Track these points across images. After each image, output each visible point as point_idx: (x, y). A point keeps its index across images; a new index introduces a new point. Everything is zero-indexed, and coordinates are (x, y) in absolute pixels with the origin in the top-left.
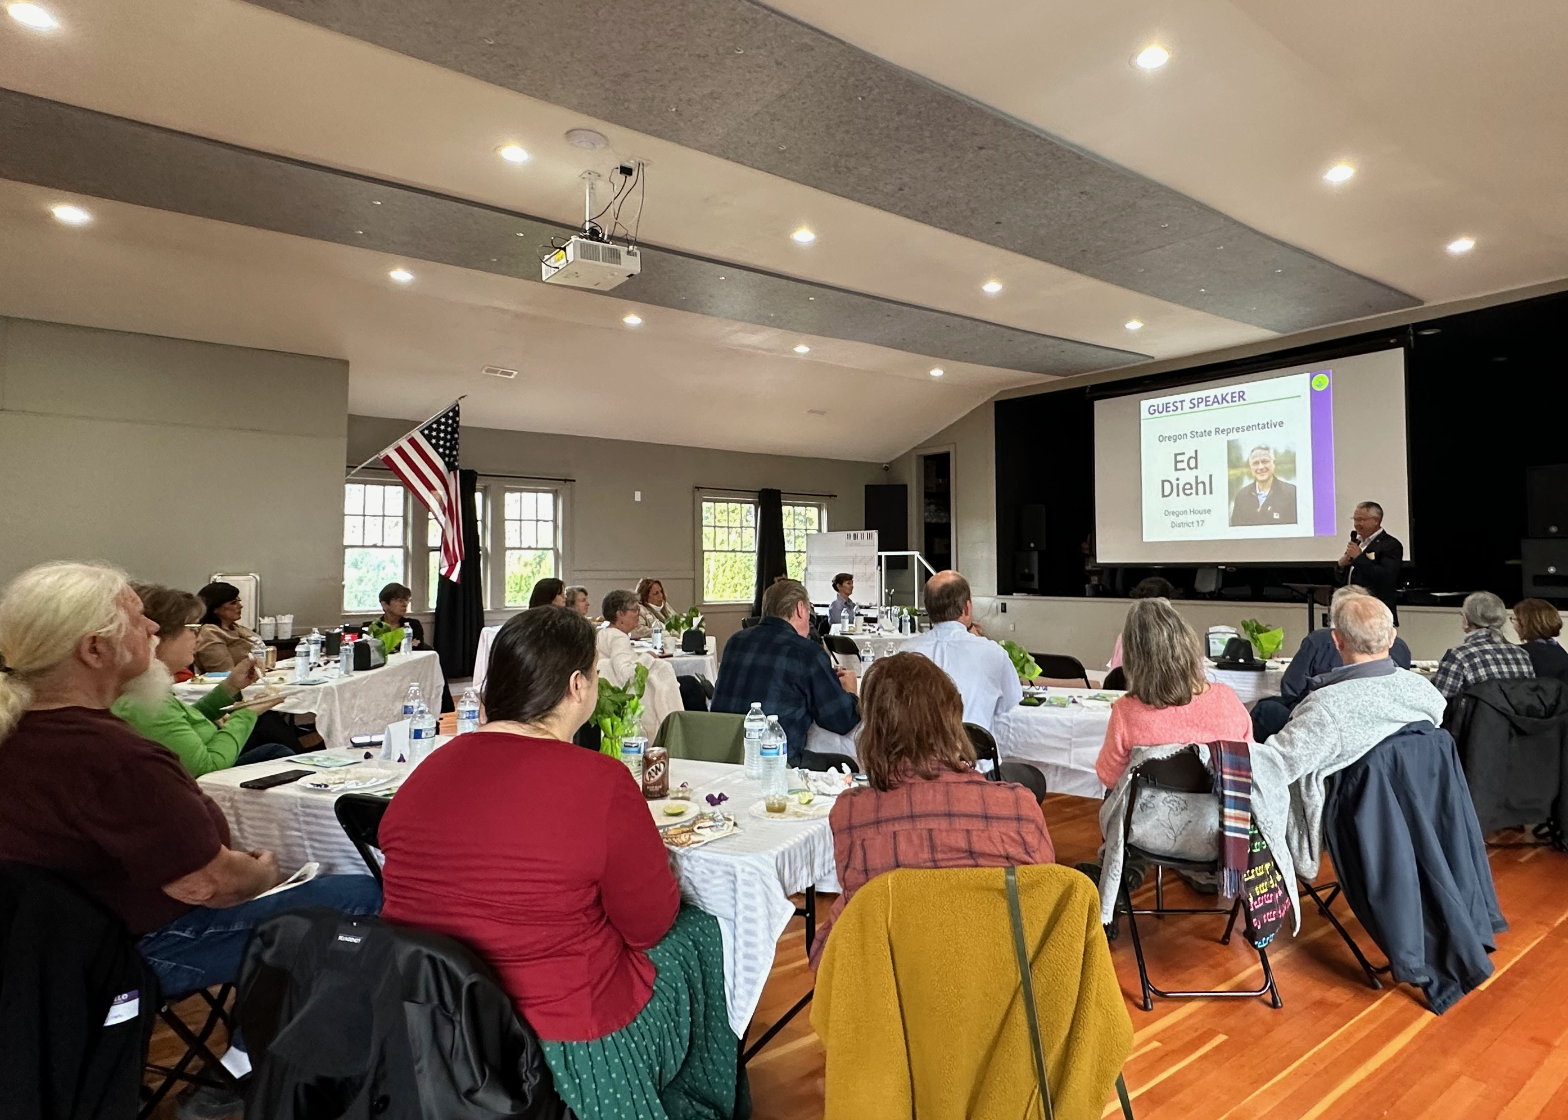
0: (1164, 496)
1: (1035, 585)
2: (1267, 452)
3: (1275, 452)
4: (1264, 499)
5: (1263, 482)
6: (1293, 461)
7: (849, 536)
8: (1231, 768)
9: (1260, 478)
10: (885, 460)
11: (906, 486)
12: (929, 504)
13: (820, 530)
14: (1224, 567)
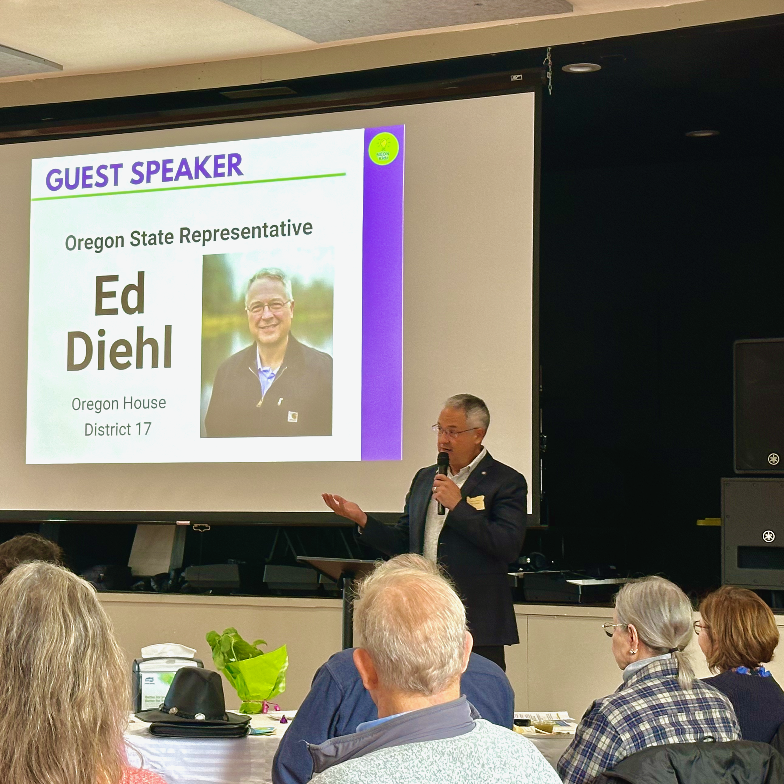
0: (71, 367)
2: (279, 284)
3: (296, 286)
4: (271, 382)
5: (271, 346)
6: (329, 306)
9: (264, 338)
14: (189, 522)
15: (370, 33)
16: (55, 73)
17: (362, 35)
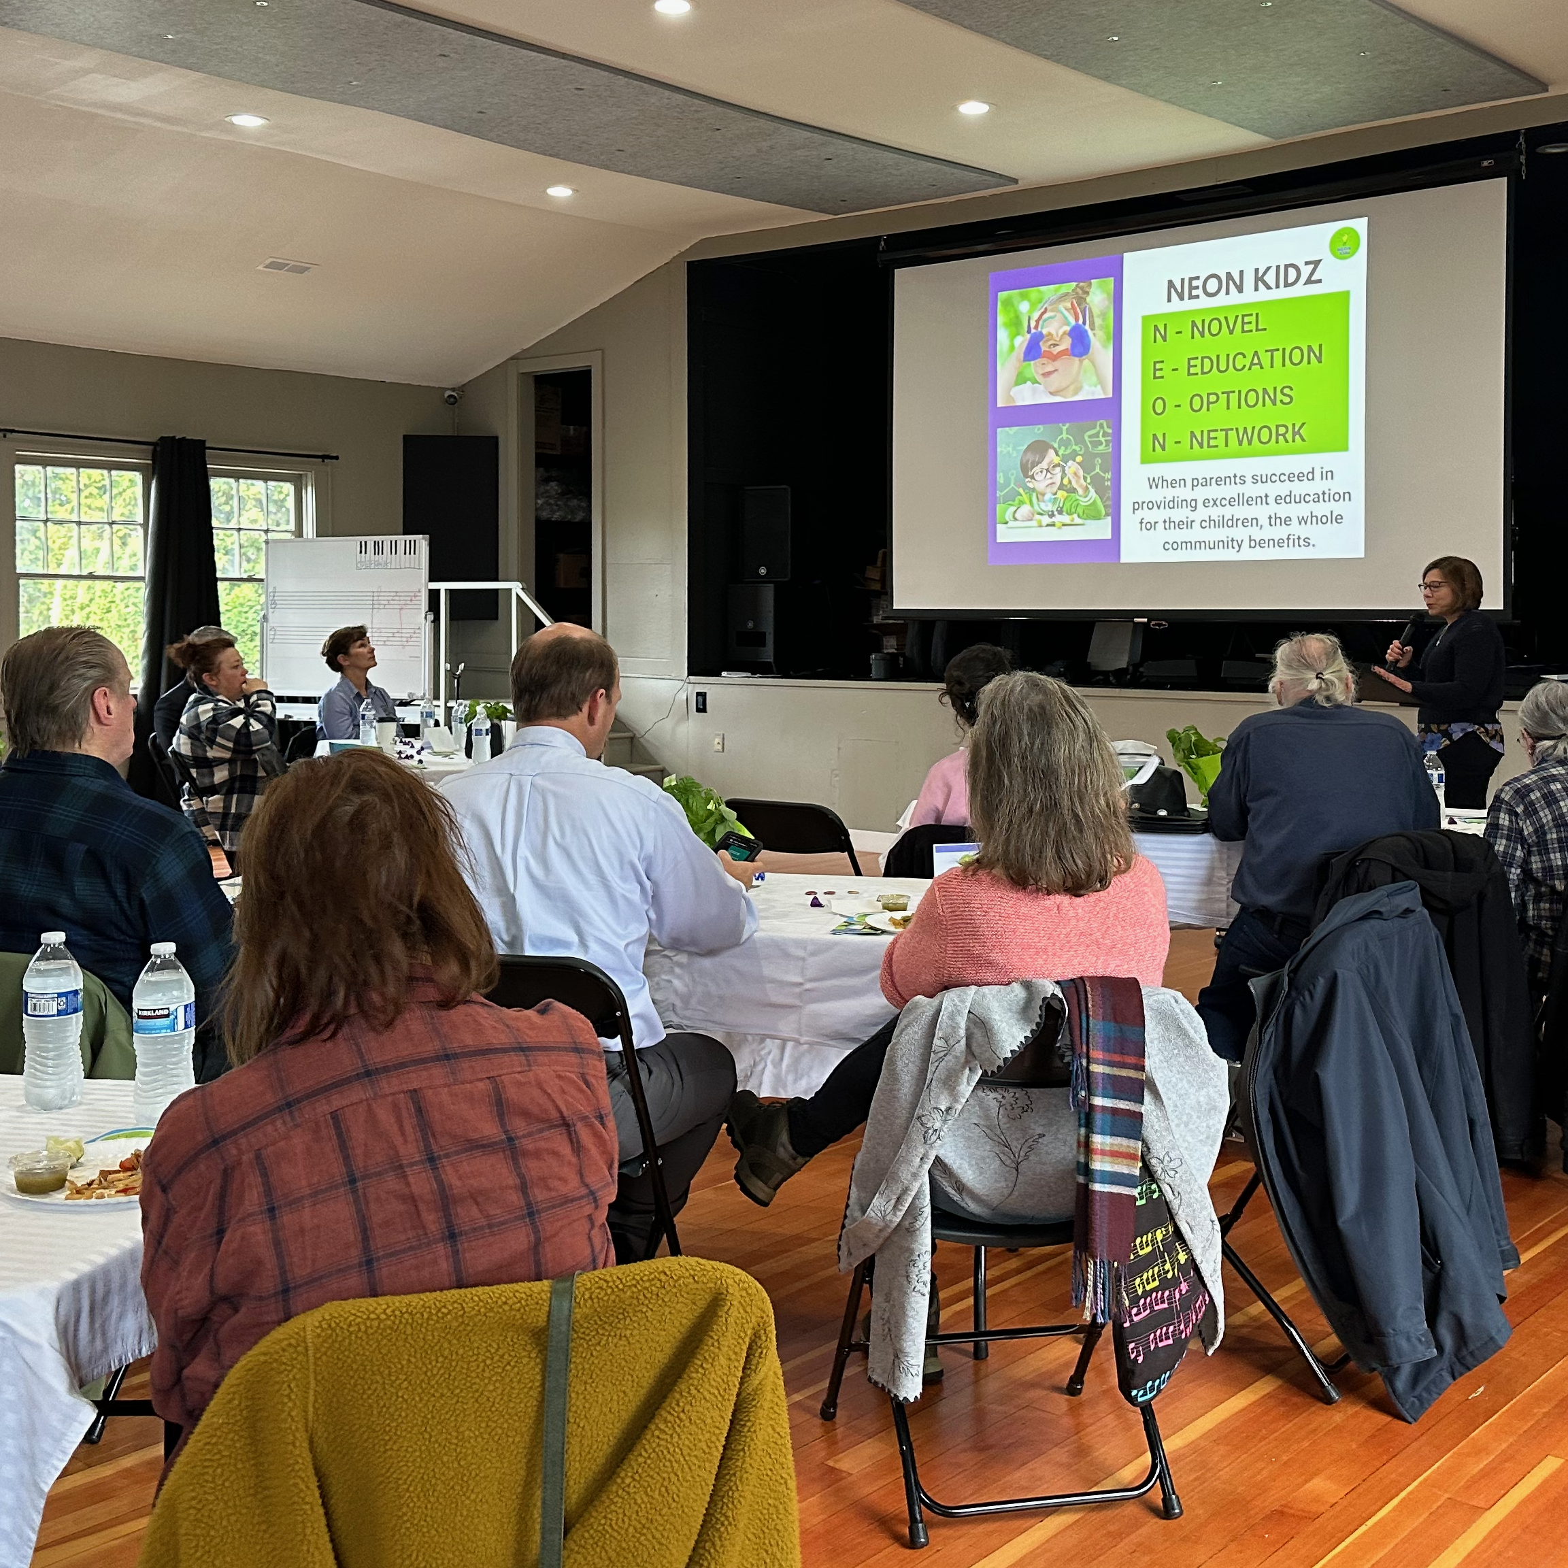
1: (768, 654)
7: (363, 548)
8: (1106, 1049)
10: (450, 381)
11: (497, 438)
12: (546, 480)
13: (299, 532)
14: (1145, 620)
15: (1330, 127)
16: (1011, 188)
17: (1323, 129)
